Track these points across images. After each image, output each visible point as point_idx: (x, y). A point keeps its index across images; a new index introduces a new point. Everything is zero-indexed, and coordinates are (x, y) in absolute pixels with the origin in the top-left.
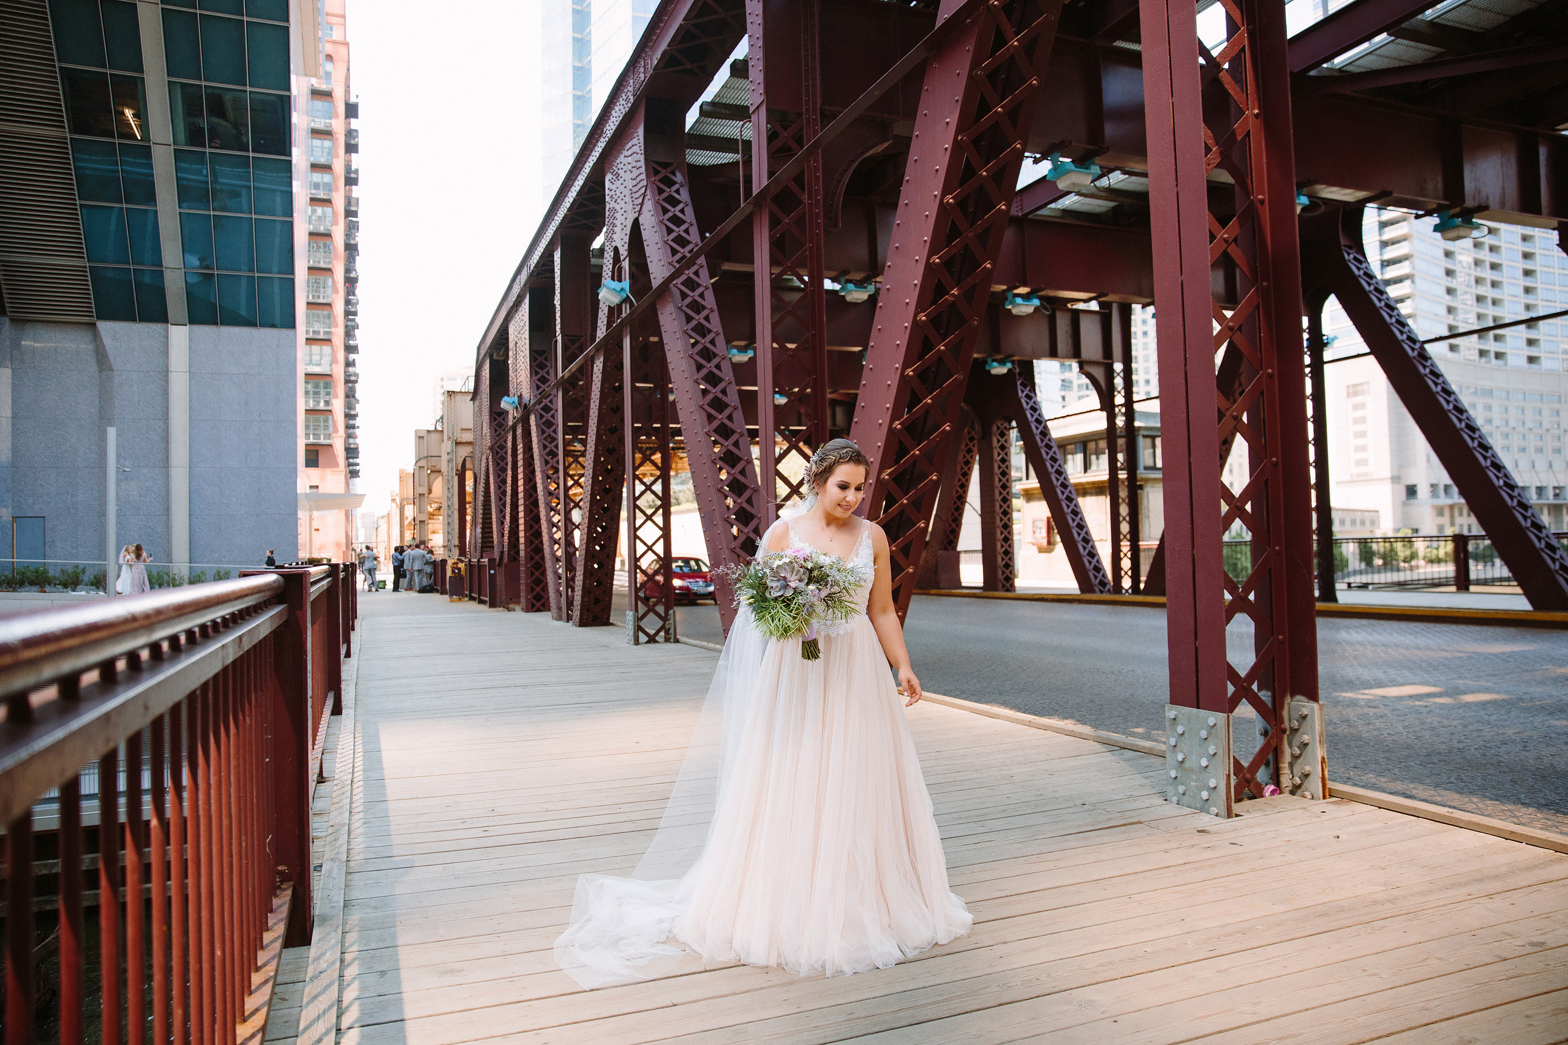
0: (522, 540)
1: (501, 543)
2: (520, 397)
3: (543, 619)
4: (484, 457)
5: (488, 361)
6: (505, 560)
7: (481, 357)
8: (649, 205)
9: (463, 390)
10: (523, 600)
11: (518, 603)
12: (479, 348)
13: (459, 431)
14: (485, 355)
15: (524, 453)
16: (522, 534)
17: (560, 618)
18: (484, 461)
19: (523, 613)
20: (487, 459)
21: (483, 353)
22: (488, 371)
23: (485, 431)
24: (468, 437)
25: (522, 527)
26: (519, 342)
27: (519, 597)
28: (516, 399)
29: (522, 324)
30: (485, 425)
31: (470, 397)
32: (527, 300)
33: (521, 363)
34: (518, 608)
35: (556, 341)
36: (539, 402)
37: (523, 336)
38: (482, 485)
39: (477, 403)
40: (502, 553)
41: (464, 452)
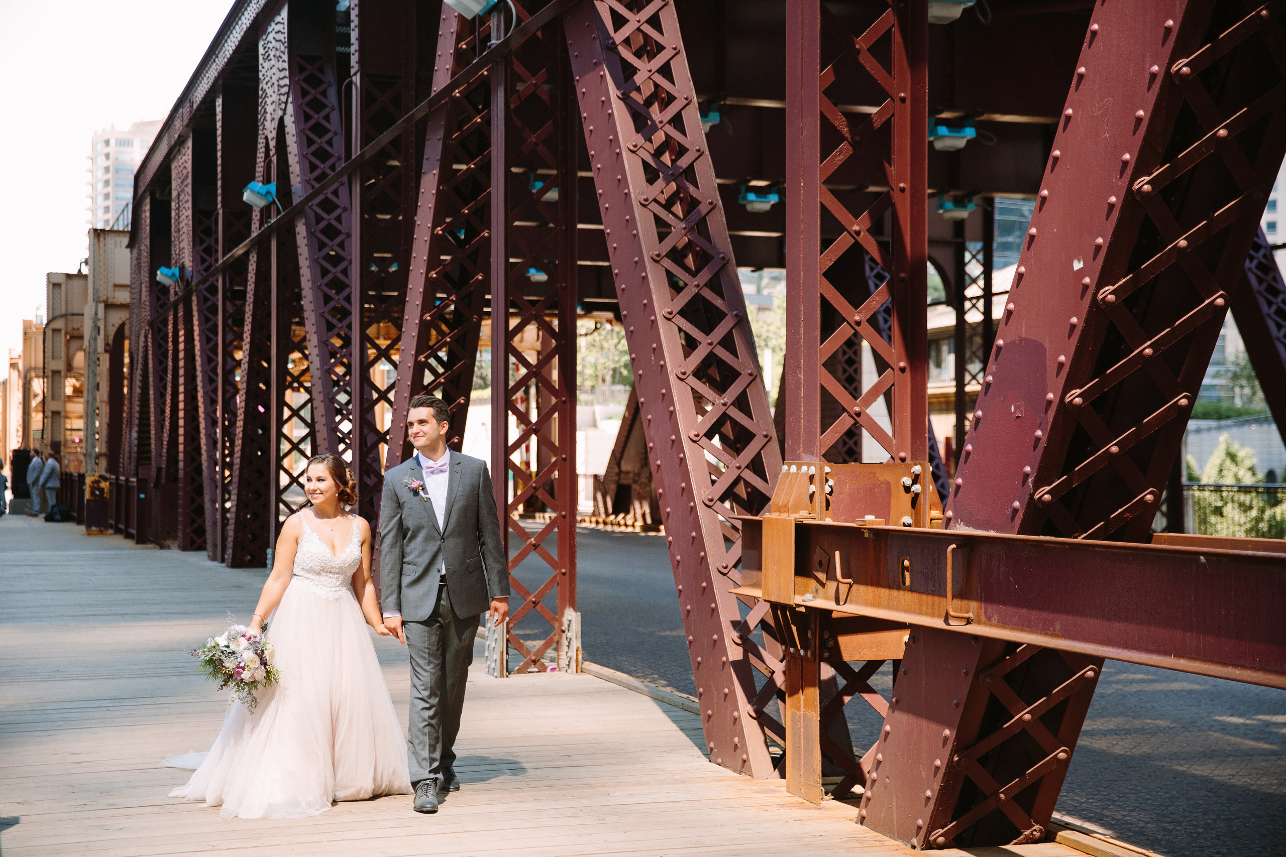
0: (181, 456)
1: (160, 455)
2: (182, 268)
3: (199, 560)
4: (143, 333)
5: (148, 200)
6: (163, 481)
7: (140, 191)
8: (290, 108)
9: (115, 228)
10: (180, 534)
11: (175, 538)
12: (137, 178)
13: (111, 288)
14: (144, 192)
15: (185, 341)
16: (181, 448)
17: (213, 558)
18: (142, 339)
19: (179, 551)
20: (146, 337)
21: (141, 189)
22: (148, 214)
23: (144, 298)
24: (123, 297)
25: (181, 439)
26: (182, 196)
27: (176, 531)
28: (176, 271)
29: (185, 172)
30: (144, 289)
31: (126, 240)
32: (190, 143)
33: (184, 222)
34: (174, 545)
35: (218, 214)
36: (203, 282)
37: (186, 189)
38: (139, 372)
39: (135, 251)
40: (159, 470)
41: (117, 318)
